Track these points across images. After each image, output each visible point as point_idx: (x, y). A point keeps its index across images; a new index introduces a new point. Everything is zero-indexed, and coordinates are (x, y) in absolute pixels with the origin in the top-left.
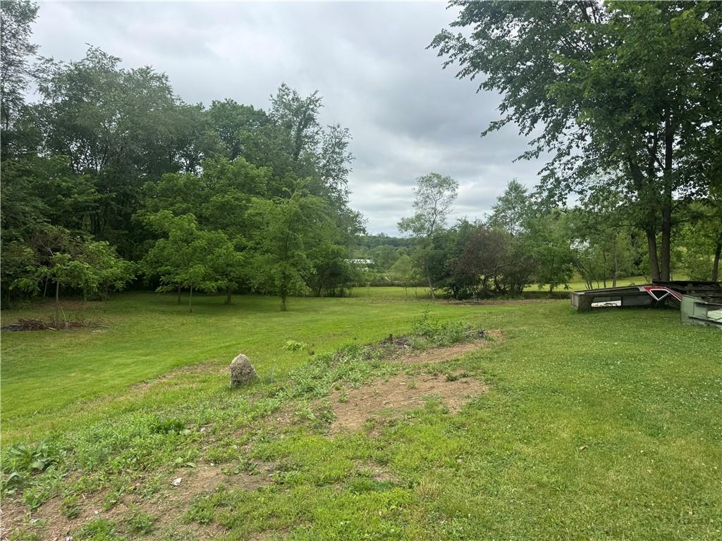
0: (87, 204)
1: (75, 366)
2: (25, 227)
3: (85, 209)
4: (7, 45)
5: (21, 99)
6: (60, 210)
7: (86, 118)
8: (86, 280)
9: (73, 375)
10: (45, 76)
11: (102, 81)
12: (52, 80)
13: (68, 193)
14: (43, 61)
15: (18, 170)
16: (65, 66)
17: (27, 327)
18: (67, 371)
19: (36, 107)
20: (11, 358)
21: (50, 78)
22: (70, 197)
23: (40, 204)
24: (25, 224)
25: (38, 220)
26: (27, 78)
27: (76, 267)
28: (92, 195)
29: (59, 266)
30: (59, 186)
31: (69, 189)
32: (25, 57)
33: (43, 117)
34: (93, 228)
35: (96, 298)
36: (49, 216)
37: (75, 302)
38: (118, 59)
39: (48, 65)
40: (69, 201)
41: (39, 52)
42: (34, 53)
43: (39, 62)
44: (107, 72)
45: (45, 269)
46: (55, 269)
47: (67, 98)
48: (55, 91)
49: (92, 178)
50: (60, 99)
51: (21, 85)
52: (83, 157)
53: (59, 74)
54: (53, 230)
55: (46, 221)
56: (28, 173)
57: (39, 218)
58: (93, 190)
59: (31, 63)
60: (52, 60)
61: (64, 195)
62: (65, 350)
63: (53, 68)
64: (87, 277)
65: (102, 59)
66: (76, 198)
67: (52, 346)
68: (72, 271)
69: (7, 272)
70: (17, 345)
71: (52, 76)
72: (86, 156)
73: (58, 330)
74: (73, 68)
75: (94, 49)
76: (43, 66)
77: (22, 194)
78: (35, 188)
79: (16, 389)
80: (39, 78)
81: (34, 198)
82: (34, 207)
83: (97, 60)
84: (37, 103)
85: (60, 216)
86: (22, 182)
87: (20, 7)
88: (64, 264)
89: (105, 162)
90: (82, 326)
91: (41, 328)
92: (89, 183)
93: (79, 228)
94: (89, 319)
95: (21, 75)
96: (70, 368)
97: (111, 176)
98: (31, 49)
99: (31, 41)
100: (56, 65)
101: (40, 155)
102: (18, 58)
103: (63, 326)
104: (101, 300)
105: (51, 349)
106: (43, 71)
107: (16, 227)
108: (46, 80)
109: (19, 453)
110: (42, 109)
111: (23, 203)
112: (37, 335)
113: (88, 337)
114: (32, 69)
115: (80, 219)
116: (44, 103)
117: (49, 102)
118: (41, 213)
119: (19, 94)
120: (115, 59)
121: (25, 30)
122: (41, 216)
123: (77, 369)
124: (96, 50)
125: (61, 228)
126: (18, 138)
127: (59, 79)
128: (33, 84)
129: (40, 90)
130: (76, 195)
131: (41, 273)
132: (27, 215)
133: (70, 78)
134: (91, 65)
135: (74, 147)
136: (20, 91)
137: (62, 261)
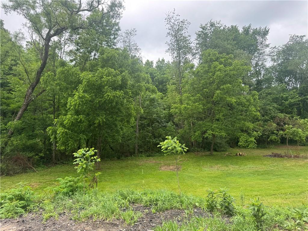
0: (295, 103)
1: (300, 175)
2: (270, 115)
3: (294, 105)
4: (259, 47)
5: (265, 66)
6: (283, 107)
7: (292, 66)
8: (300, 137)
9: (300, 179)
10: (273, 54)
11: (298, 48)
12: (276, 55)
13: (286, 99)
14: (272, 49)
15: (267, 93)
16: (281, 47)
17: (276, 156)
18: (297, 177)
19: (270, 68)
20: (273, 168)
21: (275, 54)
22: (288, 101)
23: (276, 105)
24: (270, 114)
25: (275, 112)
26: (266, 57)
27: (295, 131)
28: (298, 98)
29: (288, 130)
30: (282, 97)
31: (287, 97)
32: (265, 50)
33: (273, 71)
34: (298, 113)
35: (302, 144)
36: (279, 110)
37: (293, 146)
38: (304, 36)
39: (274, 50)
40: (287, 102)
41: (270, 46)
42: (269, 47)
43: (271, 49)
44: (300, 43)
45: (281, 132)
46: (286, 132)
47: (283, 60)
48: (277, 59)
49: (296, 91)
50: (280, 61)
51: (265, 60)
52: (291, 82)
53: (279, 52)
54: (282, 115)
55: (278, 112)
56: (270, 94)
57: (275, 111)
58: (297, 96)
59: (268, 51)
60: (275, 47)
61: (285, 100)
62: (293, 167)
63: (276, 50)
64: (301, 135)
65: (297, 39)
66: (290, 101)
67: (288, 165)
68: (293, 132)
69: (266, 134)
70: (274, 163)
71: (276, 53)
72: (292, 82)
73: (289, 158)
74: (284, 47)
75: (292, 36)
76: (272, 51)
77: (268, 102)
78: (273, 99)
79: (278, 182)
80: (271, 56)
81: (273, 103)
82: (273, 107)
83: (294, 40)
84: (271, 66)
85: (284, 109)
86: (268, 97)
87: (263, 32)
88: (289, 130)
89: (301, 83)
90: (299, 157)
91: (281, 157)
92: (295, 94)
93: (292, 114)
94: (302, 154)
95: (264, 57)
96: (298, 176)
97: (305, 89)
98: (267, 46)
99: (267, 43)
100: (277, 48)
101: (273, 86)
102: (263, 51)
103: (291, 157)
104: (305, 146)
105: (287, 167)
106: (273, 52)
107: (267, 115)
108: (274, 56)
109: (296, 212)
110: (273, 68)
111: (269, 106)
112: (280, 160)
113: (303, 163)
114: (268, 53)
115: (292, 109)
116: (274, 65)
117: (275, 64)
118: (276, 109)
119: (265, 64)
120: (303, 36)
121: (265, 40)
122: (276, 110)
123: (302, 177)
124: (294, 36)
125: (285, 114)
126: (265, 81)
127: (279, 53)
128: (269, 59)
129: (272, 60)
130: (290, 100)
131: (280, 134)
132: (271, 110)
133: (284, 51)
134: (291, 43)
135: (287, 79)
136: (265, 63)
137: (288, 129)
